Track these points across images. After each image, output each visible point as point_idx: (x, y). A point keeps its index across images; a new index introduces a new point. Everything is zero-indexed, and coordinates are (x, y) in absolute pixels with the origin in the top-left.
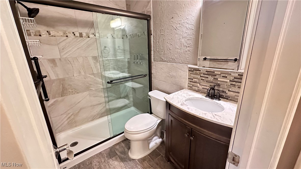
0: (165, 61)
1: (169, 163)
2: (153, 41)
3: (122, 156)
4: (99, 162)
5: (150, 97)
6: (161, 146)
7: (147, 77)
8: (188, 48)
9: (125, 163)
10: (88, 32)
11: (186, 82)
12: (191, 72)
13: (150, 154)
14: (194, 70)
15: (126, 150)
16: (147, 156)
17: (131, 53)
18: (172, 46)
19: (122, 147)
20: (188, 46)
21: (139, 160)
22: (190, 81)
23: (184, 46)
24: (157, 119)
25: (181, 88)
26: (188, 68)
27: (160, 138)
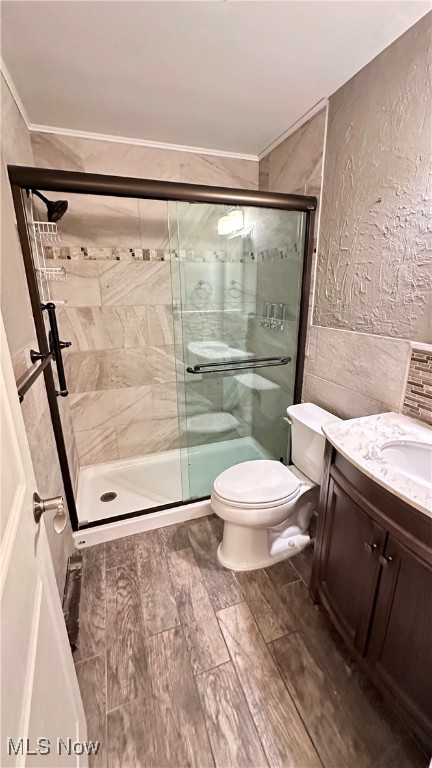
0: (344, 326)
1: (316, 607)
2: (318, 269)
3: (202, 552)
5: (290, 419)
6: (303, 556)
7: (291, 367)
8: (418, 292)
10: (162, 248)
11: (399, 394)
12: (418, 364)
13: (271, 567)
15: (214, 540)
16: (261, 570)
17: (259, 299)
18: (367, 282)
19: (206, 530)
20: (419, 286)
21: (238, 574)
22: (412, 391)
23: (406, 285)
24: (299, 481)
25: (383, 408)
26: (411, 351)
27: (304, 534)
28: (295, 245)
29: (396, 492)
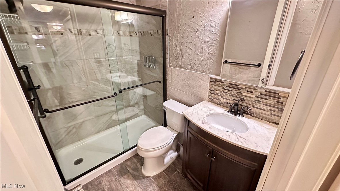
0: (183, 68)
1: (186, 179)
2: (169, 43)
3: (135, 173)
4: (109, 181)
5: (165, 108)
6: (176, 161)
7: (161, 85)
8: (210, 56)
9: (138, 181)
10: (89, 28)
11: (206, 94)
12: (212, 83)
13: (165, 170)
14: (216, 81)
15: (139, 166)
16: (162, 172)
17: (141, 54)
18: (191, 50)
19: (134, 163)
20: (211, 54)
21: (153, 177)
22: (211, 93)
23: (206, 52)
24: (173, 133)
25: (201, 100)
26: (209, 78)
27: (175, 152)
28: (157, 31)
29: (216, 135)
